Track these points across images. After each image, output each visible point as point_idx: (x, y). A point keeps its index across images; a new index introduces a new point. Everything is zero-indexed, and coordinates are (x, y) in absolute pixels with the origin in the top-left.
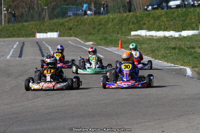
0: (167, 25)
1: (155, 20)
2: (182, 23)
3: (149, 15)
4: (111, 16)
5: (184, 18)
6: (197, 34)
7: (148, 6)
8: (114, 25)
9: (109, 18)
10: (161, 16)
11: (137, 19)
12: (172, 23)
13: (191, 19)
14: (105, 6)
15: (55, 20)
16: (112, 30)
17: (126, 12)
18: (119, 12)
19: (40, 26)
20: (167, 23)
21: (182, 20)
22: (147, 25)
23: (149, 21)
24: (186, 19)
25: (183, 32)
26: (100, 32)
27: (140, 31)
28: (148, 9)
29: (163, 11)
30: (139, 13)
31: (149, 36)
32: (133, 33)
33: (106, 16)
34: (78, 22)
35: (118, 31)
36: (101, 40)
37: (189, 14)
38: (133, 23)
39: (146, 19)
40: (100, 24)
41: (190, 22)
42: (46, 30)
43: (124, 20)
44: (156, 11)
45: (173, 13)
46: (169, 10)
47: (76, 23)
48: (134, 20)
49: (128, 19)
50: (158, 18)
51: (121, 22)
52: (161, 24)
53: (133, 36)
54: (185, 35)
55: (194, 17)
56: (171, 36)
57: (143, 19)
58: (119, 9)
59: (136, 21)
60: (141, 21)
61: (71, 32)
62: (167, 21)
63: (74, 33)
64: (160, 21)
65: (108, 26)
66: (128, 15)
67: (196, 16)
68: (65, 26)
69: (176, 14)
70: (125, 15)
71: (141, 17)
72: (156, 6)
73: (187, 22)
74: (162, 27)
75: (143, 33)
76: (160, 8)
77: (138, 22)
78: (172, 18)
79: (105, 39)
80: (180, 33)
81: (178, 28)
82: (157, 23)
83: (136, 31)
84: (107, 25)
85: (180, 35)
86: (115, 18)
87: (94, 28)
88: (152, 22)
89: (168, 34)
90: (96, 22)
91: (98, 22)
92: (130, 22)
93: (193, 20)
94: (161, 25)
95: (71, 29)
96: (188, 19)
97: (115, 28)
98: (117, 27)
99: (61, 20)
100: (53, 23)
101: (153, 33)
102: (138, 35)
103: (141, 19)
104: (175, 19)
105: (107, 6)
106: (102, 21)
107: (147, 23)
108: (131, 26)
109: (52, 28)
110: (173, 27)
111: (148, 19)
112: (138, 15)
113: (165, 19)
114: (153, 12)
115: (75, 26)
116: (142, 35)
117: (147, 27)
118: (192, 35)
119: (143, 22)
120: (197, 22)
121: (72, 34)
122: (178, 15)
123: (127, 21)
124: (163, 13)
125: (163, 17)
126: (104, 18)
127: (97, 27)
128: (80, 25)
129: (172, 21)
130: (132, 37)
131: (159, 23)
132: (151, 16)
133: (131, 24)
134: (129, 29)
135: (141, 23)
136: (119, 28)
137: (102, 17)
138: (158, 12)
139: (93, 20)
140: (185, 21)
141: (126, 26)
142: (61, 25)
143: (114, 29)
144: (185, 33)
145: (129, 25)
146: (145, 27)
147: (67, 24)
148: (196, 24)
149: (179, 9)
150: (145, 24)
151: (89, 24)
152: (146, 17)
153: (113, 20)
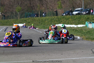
0: (72, 22)
1: (67, 20)
2: (78, 21)
3: (64, 17)
4: (47, 18)
5: (79, 20)
6: (85, 27)
7: (63, 14)
9: (46, 18)
10: (69, 18)
11: (58, 19)
12: (74, 21)
13: (82, 20)
14: (45, 13)
15: (22, 19)
16: (47, 24)
17: (54, 16)
18: (51, 16)
19: (16, 21)
20: (72, 21)
21: (78, 20)
23: (64, 20)
24: (80, 20)
25: (78, 25)
26: (42, 25)
27: (60, 24)
28: (64, 15)
29: (70, 16)
30: (59, 16)
33: (45, 17)
34: (32, 20)
36: (42, 27)
37: (82, 18)
38: (57, 21)
39: (62, 19)
40: (42, 21)
41: (82, 21)
42: (18, 23)
43: (53, 19)
44: (67, 16)
45: (75, 17)
46: (73, 16)
48: (57, 19)
50: (68, 19)
51: (51, 20)
54: (79, 27)
55: (83, 19)
56: (73, 27)
58: (51, 15)
59: (58, 20)
60: (60, 20)
61: (29, 24)
62: (72, 20)
64: (69, 20)
66: (54, 18)
67: (84, 19)
68: (27, 21)
69: (76, 17)
70: (53, 17)
72: (67, 14)
73: (80, 21)
74: (69, 23)
76: (69, 15)
77: (59, 21)
78: (74, 19)
79: (44, 27)
80: (77, 26)
81: (77, 24)
82: (67, 22)
83: (58, 24)
84: (45, 21)
85: (77, 27)
87: (40, 23)
88: (65, 20)
89: (72, 26)
90: (40, 20)
91: (41, 20)
93: (83, 20)
94: (69, 22)
95: (29, 23)
96: (81, 20)
97: (49, 23)
98: (50, 22)
99: (25, 19)
100: (22, 20)
102: (59, 26)
103: (60, 19)
104: (75, 20)
105: (46, 13)
106: (43, 20)
107: (63, 21)
108: (56, 22)
109: (21, 22)
110: (74, 23)
111: (63, 20)
112: (59, 17)
113: (71, 20)
114: (66, 16)
115: (31, 22)
118: (82, 27)
119: (61, 21)
120: (85, 21)
121: (30, 25)
122: (76, 18)
124: (70, 17)
125: (70, 19)
126: (44, 18)
127: (41, 22)
128: (34, 21)
129: (74, 20)
131: (68, 21)
132: (65, 18)
133: (56, 21)
134: (55, 24)
135: (60, 21)
136: (50, 23)
137: (43, 18)
138: (68, 16)
139: (39, 19)
140: (79, 21)
141: (53, 22)
142: (25, 21)
144: (79, 26)
145: (55, 22)
146: (62, 23)
147: (28, 20)
148: (84, 22)
149: (77, 15)
150: (62, 21)
151: (38, 21)
152: (63, 18)
153: (48, 19)
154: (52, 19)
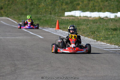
1: (89, 1)
8: (47, 5)
12: (106, 3)
16: (44, 10)
20: (101, 4)
22: (80, 6)
23: (83, 2)
25: (119, 13)
26: (32, 12)
31: (84, 17)
32: (67, 14)
34: (9, 1)
35: (50, 12)
38: (67, 3)
40: (32, 4)
47: (7, 3)
51: (54, 2)
52: (95, 4)
53: (67, 16)
56: (106, 17)
59: (69, 2)
61: (2, 11)
62: (102, 1)
63: (5, 13)
64: (94, 1)
65: (41, 6)
74: (97, 8)
75: (77, 13)
77: (72, 2)
79: (39, 19)
80: (116, 14)
81: (113, 9)
82: (91, 4)
84: (39, 5)
85: (116, 16)
87: (26, 8)
88: (86, 2)
89: (103, 15)
90: (28, 2)
91: (30, 1)
94: (96, 6)
95: (2, 8)
98: (50, 7)
101: (88, 14)
102: (72, 16)
106: (35, 1)
107: (81, 3)
108: (64, 6)
110: (108, 8)
115: (6, 6)
116: (76, 16)
117: (80, 8)
121: (3, 13)
127: (29, 7)
128: (12, 4)
130: (66, 18)
133: (64, 4)
135: (75, 3)
141: (59, 6)
143: (47, 9)
146: (78, 7)
150: (78, 4)
151: (21, 4)
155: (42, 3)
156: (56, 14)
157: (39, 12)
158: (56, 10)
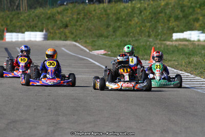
4: (138, 5)
8: (143, 21)
9: (133, 8)
11: (183, 11)
15: (39, 11)
16: (138, 29)
22: (201, 22)
26: (118, 34)
27: (189, 32)
32: (176, 36)
34: (78, 14)
35: (149, 32)
38: (177, 18)
39: (199, 10)
40: (118, 19)
42: (23, 27)
43: (161, 12)
47: (75, 16)
48: (178, 12)
49: (168, 11)
51: (155, 15)
57: (194, 11)
59: (181, 15)
60: (191, 14)
61: (67, 31)
63: (72, 34)
65: (133, 22)
66: (167, 4)
68: (56, 21)
71: (191, 7)
75: (194, 36)
77: (186, 17)
84: (130, 20)
86: (145, 9)
87: (108, 26)
90: (111, 16)
91: (114, 14)
92: (170, 17)
95: (66, 26)
97: (145, 26)
98: (148, 24)
99: (49, 11)
100: (36, 16)
103: (191, 10)
106: (122, 13)
107: (201, 18)
108: (173, 23)
109: (33, 24)
111: (204, 12)
115: (73, 22)
117: (200, 26)
119: (194, 17)
121: (68, 35)
123: (165, 13)
126: (125, 8)
127: (112, 23)
128: (84, 19)
130: (174, 43)
133: (172, 19)
135: (191, 17)
136: (151, 26)
139: (105, 11)
141: (163, 23)
142: (49, 18)
143: (143, 28)
145: (169, 21)
146: (197, 25)
147: (60, 17)
150: (197, 20)
151: (100, 18)
152: (200, 8)
153: (141, 12)
154: (159, 9)
155: (134, 17)
156: (158, 36)
157: (130, 33)
158: (159, 29)
